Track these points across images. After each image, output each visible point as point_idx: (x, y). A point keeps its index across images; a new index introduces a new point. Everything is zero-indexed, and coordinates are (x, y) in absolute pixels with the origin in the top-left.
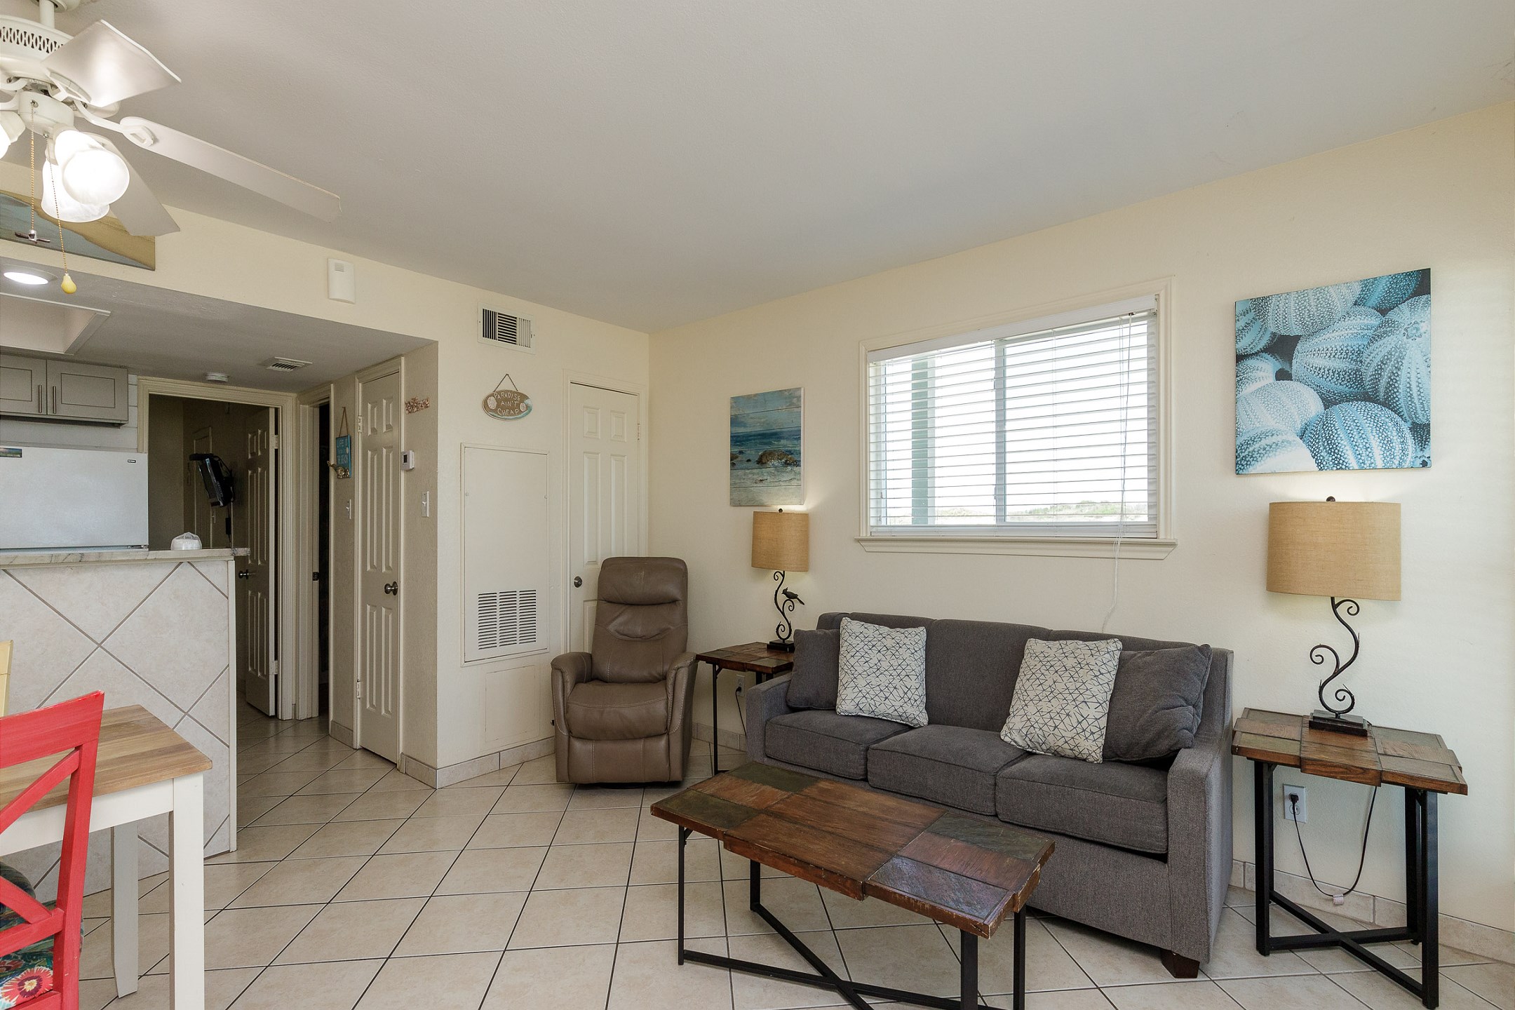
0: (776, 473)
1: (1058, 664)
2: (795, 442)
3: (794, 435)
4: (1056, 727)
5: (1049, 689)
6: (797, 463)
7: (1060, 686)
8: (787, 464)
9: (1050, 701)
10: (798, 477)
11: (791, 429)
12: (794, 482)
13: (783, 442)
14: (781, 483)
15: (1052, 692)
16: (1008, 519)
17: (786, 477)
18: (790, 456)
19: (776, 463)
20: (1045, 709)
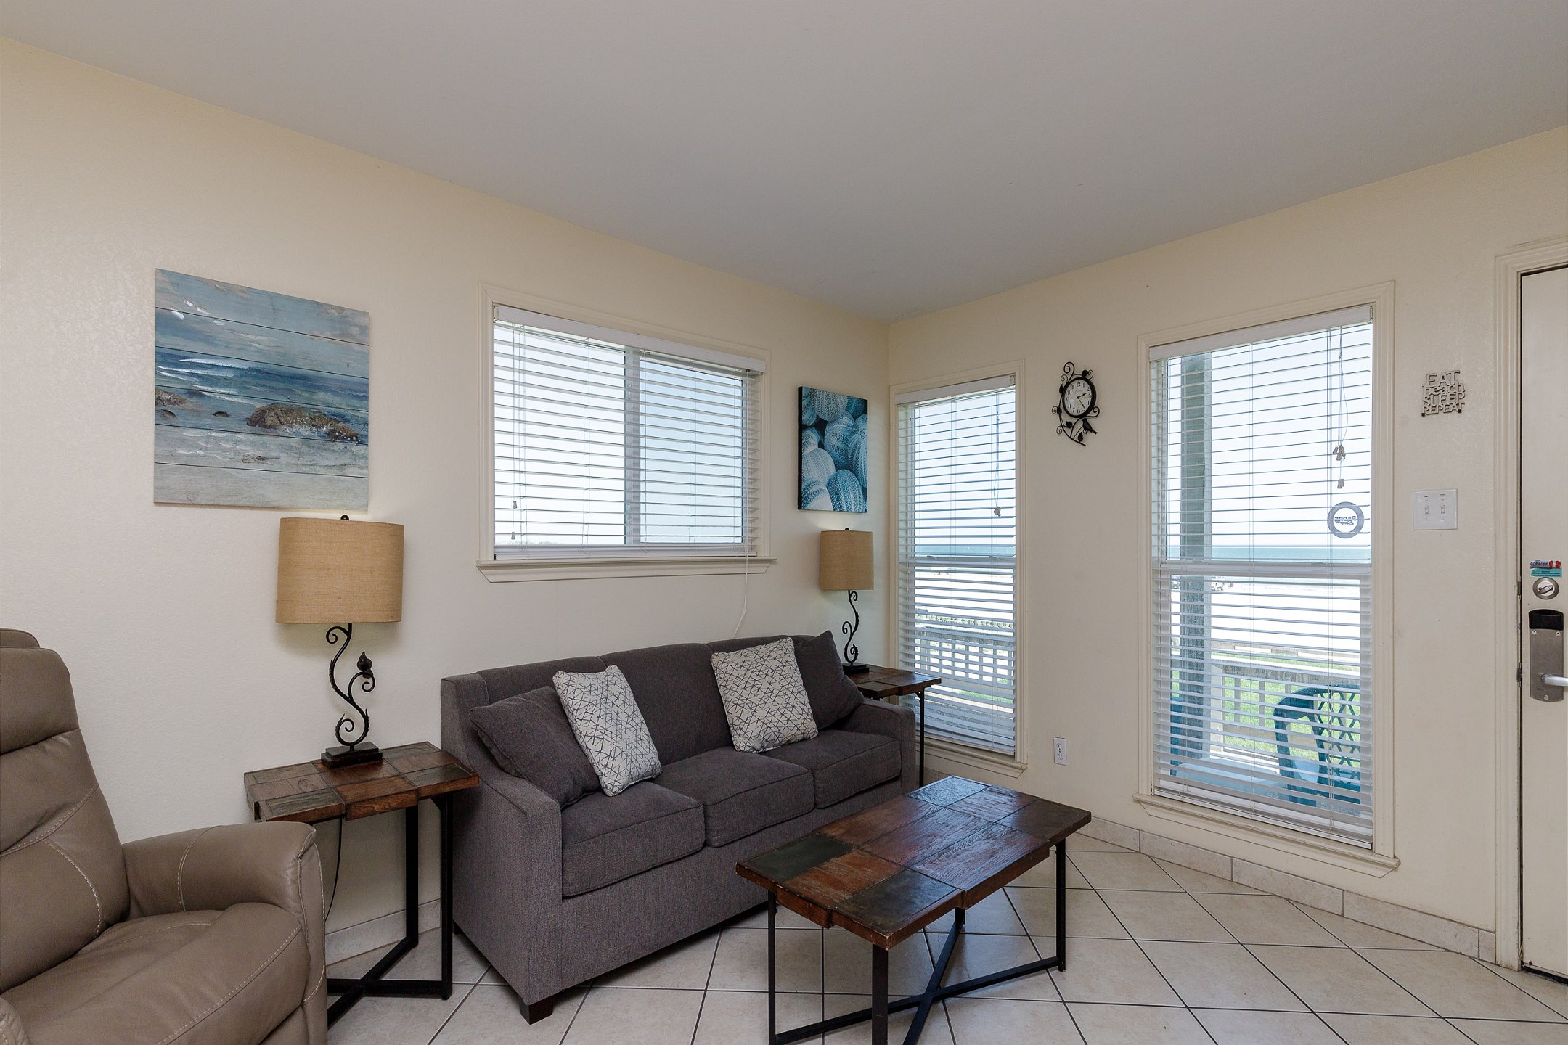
0: (305, 449)
1: (763, 668)
2: (356, 402)
3: (350, 390)
4: (788, 720)
5: (769, 691)
6: (359, 439)
7: (776, 686)
8: (332, 436)
9: (774, 701)
10: (361, 462)
11: (348, 378)
12: (353, 471)
13: (321, 395)
14: (317, 468)
15: (772, 692)
16: (643, 540)
17: (330, 459)
18: (341, 424)
19: (305, 431)
20: (774, 709)
